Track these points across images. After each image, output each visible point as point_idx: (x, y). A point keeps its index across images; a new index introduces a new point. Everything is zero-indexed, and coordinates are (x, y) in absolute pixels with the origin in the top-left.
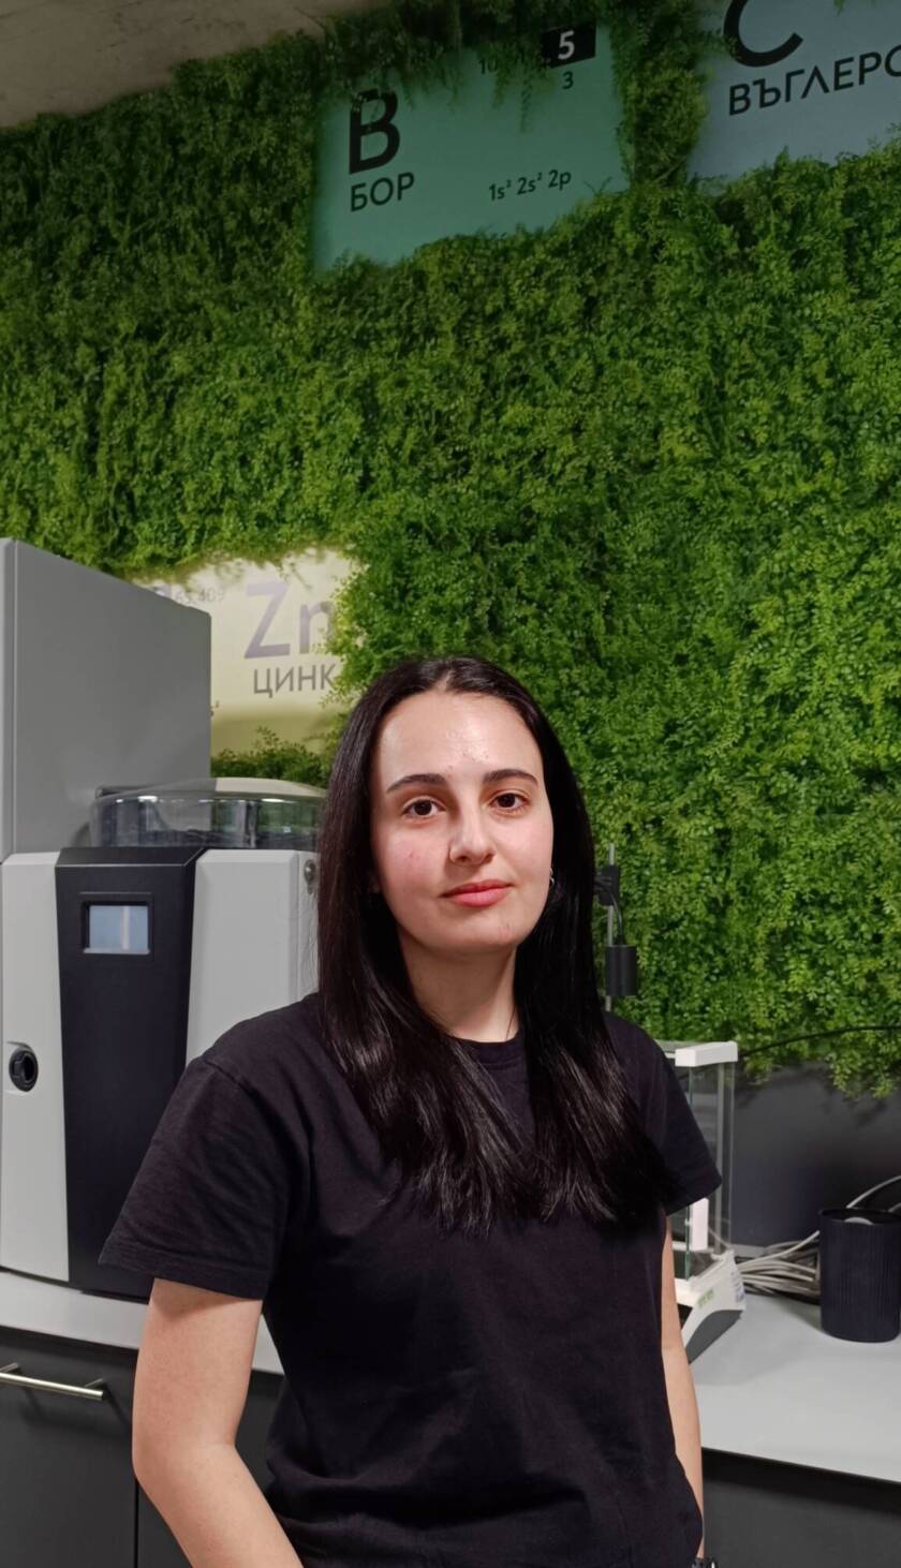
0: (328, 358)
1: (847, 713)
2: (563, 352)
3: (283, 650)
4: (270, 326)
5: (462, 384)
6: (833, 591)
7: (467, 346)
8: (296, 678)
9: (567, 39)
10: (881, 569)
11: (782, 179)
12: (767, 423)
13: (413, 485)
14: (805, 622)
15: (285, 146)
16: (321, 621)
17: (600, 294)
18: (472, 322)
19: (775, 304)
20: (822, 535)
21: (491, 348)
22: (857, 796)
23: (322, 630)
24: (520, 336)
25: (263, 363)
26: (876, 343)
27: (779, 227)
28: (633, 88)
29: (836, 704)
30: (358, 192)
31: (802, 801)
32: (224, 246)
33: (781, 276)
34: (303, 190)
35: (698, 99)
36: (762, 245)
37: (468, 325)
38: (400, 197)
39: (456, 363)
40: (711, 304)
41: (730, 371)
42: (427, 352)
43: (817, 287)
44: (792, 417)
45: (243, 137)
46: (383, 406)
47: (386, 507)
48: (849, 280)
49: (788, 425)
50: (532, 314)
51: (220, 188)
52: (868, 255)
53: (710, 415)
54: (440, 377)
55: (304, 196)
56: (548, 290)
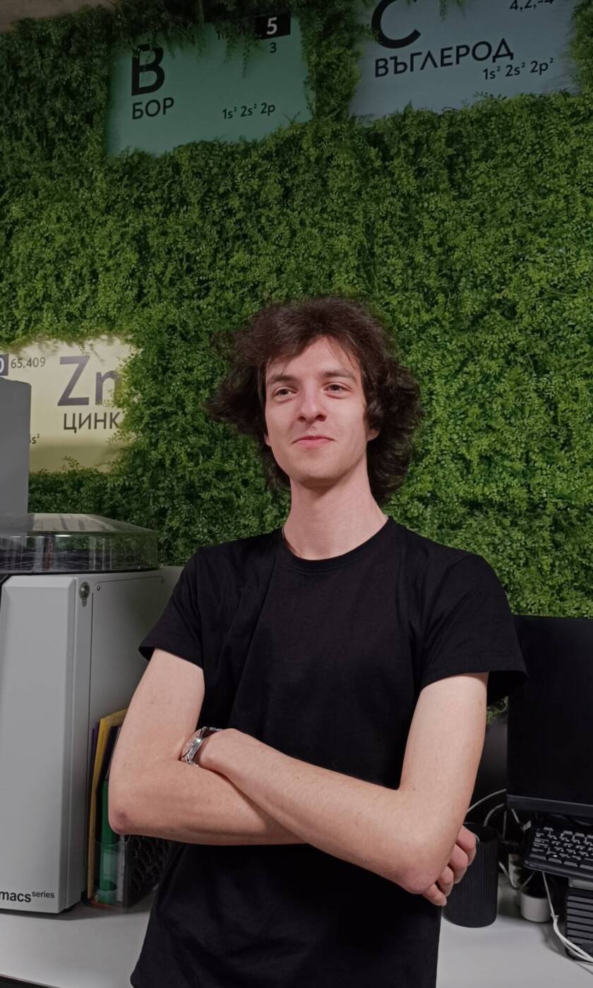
0: (116, 214)
1: (456, 464)
2: (269, 220)
3: (84, 401)
4: (78, 190)
5: (204, 237)
6: (445, 384)
7: (207, 213)
8: (92, 421)
9: (272, 22)
10: (475, 372)
11: (408, 122)
12: (401, 274)
13: (172, 299)
14: (427, 404)
15: (89, 77)
16: (109, 384)
17: (293, 185)
18: (210, 197)
19: (405, 198)
20: (438, 348)
21: (223, 215)
22: (464, 518)
23: (110, 391)
24: (242, 208)
25: (72, 214)
26: (469, 228)
27: (406, 152)
28: (314, 58)
29: (448, 458)
30: (137, 107)
31: (428, 521)
32: (47, 139)
33: (409, 182)
34: (101, 105)
35: (355, 67)
36: (396, 162)
37: (208, 199)
38: (164, 113)
39: (200, 223)
40: (365, 196)
41: (377, 240)
42: (181, 215)
43: (432, 190)
44: (418, 271)
45: (61, 70)
46: (152, 246)
47: (153, 313)
48: (452, 187)
49: (415, 276)
50: (250, 195)
51: (45, 100)
52: (463, 171)
53: (365, 265)
54: (190, 231)
55: (102, 109)
56: (260, 180)
